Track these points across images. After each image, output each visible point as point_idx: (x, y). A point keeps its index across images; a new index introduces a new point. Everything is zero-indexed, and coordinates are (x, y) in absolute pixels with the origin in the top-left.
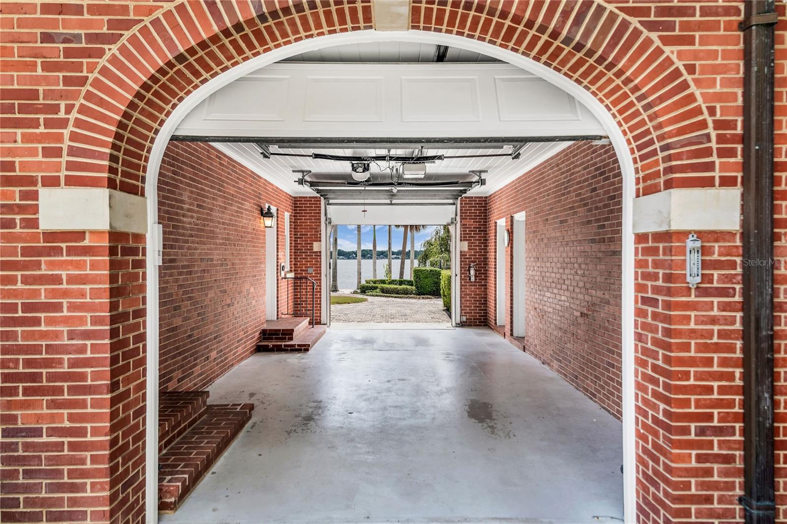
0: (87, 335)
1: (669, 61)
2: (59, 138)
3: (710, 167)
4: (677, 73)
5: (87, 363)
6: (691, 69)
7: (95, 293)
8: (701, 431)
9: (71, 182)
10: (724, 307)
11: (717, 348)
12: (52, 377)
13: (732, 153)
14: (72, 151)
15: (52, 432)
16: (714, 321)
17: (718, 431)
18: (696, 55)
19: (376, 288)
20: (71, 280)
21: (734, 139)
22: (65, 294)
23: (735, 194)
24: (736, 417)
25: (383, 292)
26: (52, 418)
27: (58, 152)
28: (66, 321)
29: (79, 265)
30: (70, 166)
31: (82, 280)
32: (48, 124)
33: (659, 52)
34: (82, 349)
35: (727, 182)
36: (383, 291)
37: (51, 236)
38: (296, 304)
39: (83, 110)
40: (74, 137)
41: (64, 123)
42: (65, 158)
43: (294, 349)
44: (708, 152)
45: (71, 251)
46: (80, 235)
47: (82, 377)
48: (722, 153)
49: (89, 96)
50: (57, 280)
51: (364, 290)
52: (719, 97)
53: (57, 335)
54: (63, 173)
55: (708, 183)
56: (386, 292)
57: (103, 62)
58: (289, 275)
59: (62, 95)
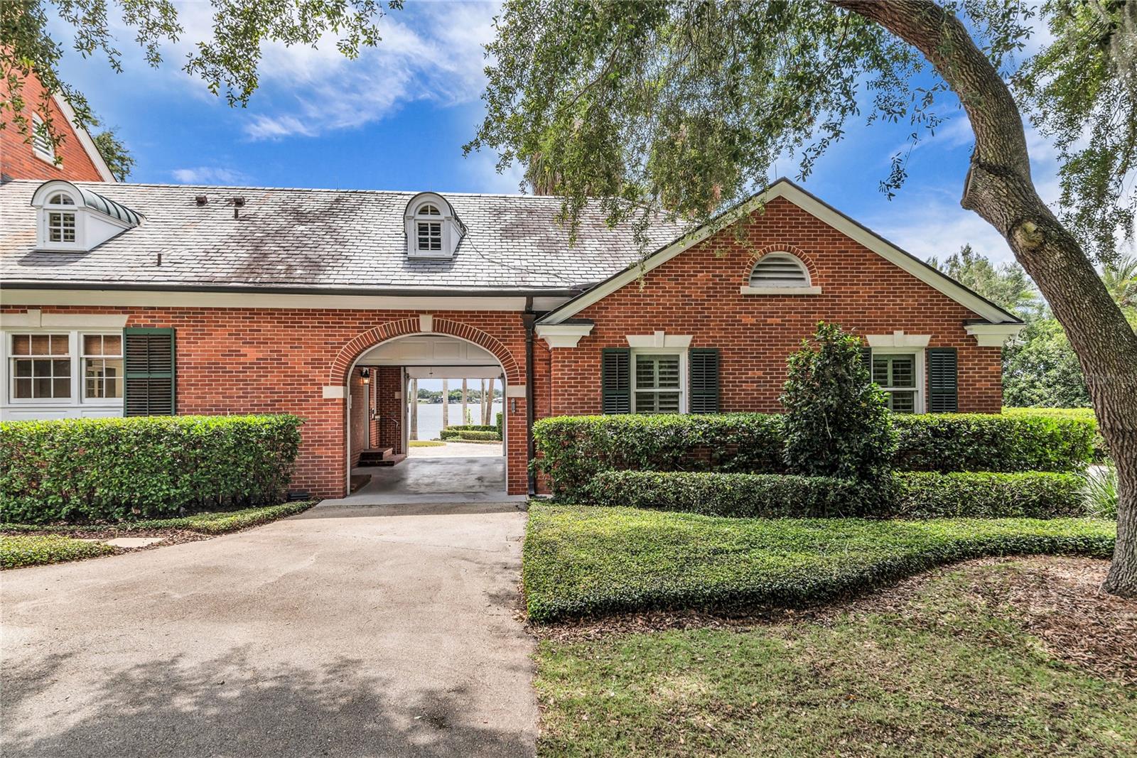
0: (336, 429)
1: (505, 350)
2: (329, 372)
3: (518, 379)
4: (508, 353)
5: (336, 437)
6: (512, 352)
7: (339, 417)
8: (516, 454)
9: (332, 384)
10: (522, 419)
11: (520, 430)
12: (326, 441)
13: (524, 376)
14: (332, 376)
15: (326, 457)
16: (519, 423)
17: (521, 454)
18: (513, 348)
19: (457, 434)
20: (332, 413)
21: (524, 372)
22: (330, 417)
23: (524, 387)
24: (526, 450)
25: (464, 438)
26: (326, 453)
27: (328, 376)
28: (330, 424)
29: (334, 408)
30: (332, 380)
31: (335, 413)
32: (326, 368)
33: (503, 347)
34: (335, 433)
35: (522, 384)
36: (464, 436)
37: (326, 400)
38: (381, 440)
39: (336, 364)
40: (333, 371)
41: (330, 368)
42: (331, 377)
43: (384, 464)
44: (517, 375)
45: (332, 404)
46: (335, 400)
47: (335, 441)
48: (521, 376)
49: (338, 360)
50: (328, 413)
51: (444, 436)
52: (520, 360)
53: (327, 429)
54: (330, 382)
55: (517, 384)
56: (467, 438)
57: (342, 350)
58: (377, 417)
59: (330, 360)
